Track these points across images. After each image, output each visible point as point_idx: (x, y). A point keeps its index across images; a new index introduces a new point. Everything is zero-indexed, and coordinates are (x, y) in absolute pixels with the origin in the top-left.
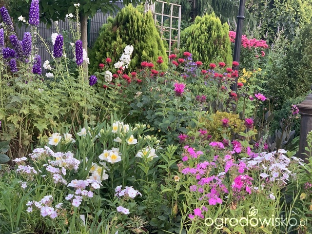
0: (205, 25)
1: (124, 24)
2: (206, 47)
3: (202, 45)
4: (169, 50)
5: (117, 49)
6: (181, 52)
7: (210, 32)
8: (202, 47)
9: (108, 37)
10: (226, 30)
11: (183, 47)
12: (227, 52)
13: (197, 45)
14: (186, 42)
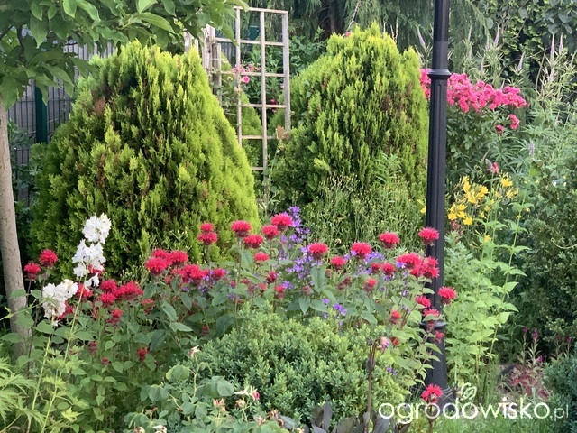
0: (354, 58)
1: (125, 91)
2: (361, 119)
3: (350, 114)
4: (262, 134)
5: (108, 167)
6: (296, 138)
7: (368, 78)
8: (349, 119)
9: (83, 130)
10: (412, 67)
11: (301, 123)
12: (418, 127)
13: (335, 115)
14: (306, 110)
